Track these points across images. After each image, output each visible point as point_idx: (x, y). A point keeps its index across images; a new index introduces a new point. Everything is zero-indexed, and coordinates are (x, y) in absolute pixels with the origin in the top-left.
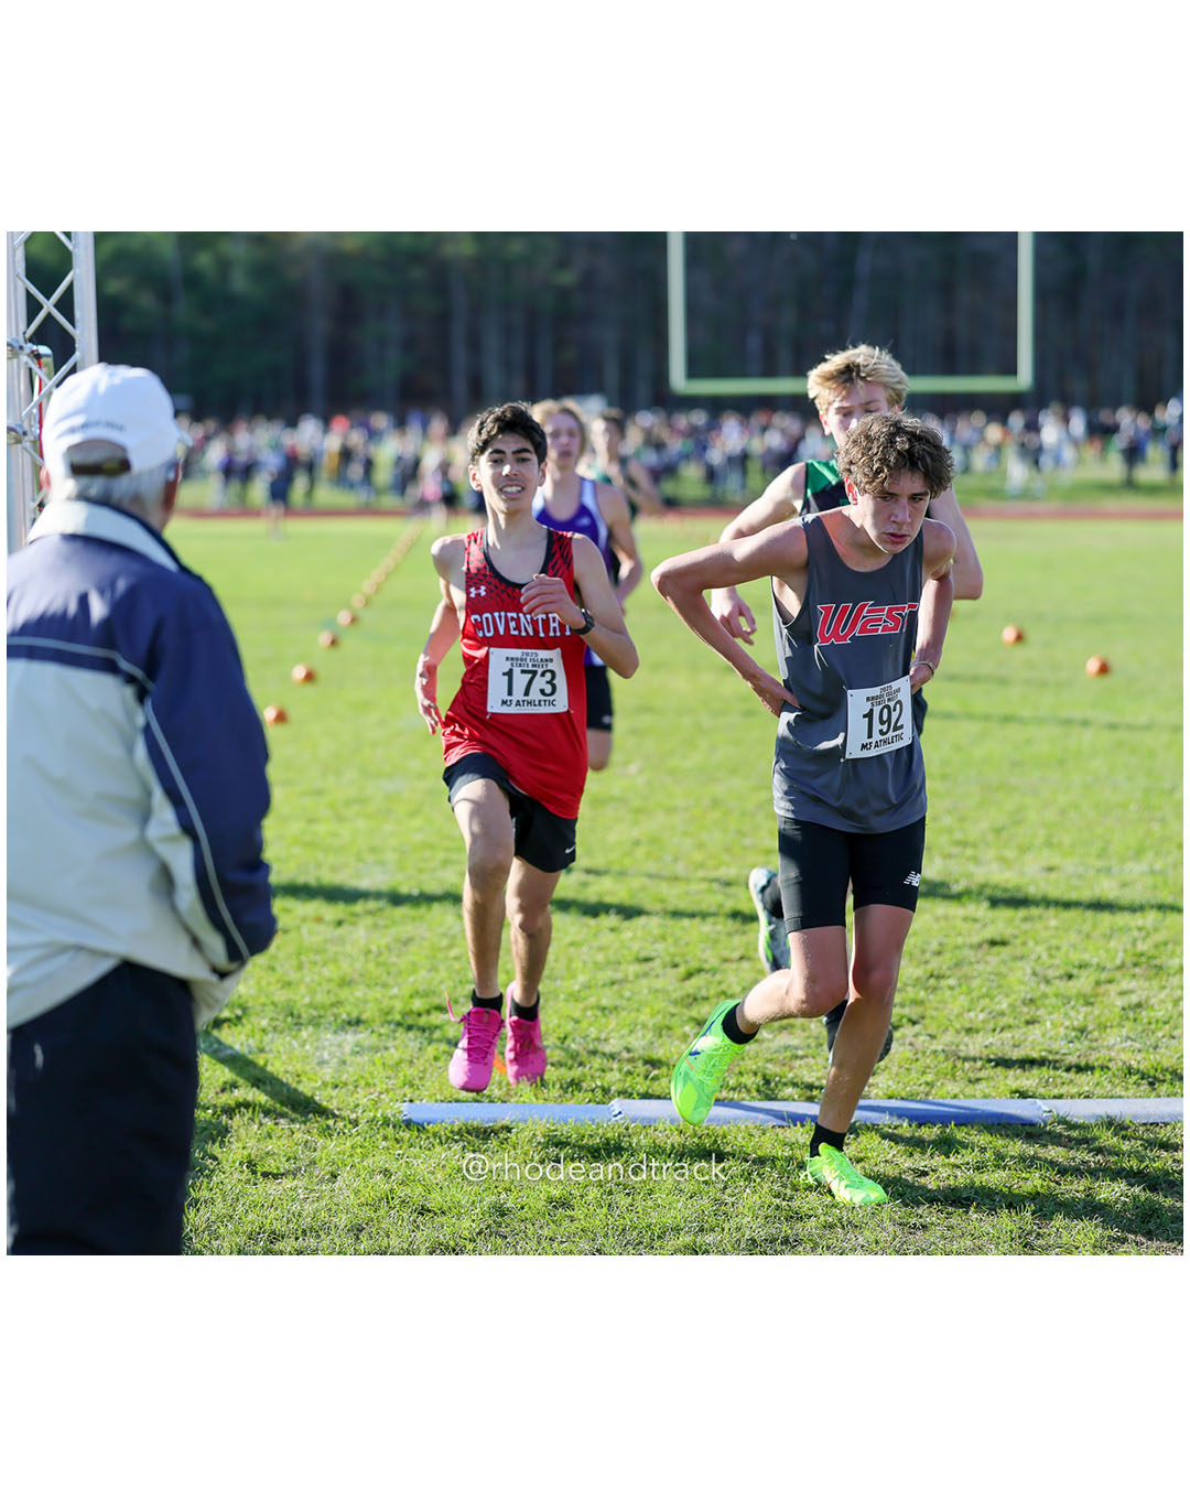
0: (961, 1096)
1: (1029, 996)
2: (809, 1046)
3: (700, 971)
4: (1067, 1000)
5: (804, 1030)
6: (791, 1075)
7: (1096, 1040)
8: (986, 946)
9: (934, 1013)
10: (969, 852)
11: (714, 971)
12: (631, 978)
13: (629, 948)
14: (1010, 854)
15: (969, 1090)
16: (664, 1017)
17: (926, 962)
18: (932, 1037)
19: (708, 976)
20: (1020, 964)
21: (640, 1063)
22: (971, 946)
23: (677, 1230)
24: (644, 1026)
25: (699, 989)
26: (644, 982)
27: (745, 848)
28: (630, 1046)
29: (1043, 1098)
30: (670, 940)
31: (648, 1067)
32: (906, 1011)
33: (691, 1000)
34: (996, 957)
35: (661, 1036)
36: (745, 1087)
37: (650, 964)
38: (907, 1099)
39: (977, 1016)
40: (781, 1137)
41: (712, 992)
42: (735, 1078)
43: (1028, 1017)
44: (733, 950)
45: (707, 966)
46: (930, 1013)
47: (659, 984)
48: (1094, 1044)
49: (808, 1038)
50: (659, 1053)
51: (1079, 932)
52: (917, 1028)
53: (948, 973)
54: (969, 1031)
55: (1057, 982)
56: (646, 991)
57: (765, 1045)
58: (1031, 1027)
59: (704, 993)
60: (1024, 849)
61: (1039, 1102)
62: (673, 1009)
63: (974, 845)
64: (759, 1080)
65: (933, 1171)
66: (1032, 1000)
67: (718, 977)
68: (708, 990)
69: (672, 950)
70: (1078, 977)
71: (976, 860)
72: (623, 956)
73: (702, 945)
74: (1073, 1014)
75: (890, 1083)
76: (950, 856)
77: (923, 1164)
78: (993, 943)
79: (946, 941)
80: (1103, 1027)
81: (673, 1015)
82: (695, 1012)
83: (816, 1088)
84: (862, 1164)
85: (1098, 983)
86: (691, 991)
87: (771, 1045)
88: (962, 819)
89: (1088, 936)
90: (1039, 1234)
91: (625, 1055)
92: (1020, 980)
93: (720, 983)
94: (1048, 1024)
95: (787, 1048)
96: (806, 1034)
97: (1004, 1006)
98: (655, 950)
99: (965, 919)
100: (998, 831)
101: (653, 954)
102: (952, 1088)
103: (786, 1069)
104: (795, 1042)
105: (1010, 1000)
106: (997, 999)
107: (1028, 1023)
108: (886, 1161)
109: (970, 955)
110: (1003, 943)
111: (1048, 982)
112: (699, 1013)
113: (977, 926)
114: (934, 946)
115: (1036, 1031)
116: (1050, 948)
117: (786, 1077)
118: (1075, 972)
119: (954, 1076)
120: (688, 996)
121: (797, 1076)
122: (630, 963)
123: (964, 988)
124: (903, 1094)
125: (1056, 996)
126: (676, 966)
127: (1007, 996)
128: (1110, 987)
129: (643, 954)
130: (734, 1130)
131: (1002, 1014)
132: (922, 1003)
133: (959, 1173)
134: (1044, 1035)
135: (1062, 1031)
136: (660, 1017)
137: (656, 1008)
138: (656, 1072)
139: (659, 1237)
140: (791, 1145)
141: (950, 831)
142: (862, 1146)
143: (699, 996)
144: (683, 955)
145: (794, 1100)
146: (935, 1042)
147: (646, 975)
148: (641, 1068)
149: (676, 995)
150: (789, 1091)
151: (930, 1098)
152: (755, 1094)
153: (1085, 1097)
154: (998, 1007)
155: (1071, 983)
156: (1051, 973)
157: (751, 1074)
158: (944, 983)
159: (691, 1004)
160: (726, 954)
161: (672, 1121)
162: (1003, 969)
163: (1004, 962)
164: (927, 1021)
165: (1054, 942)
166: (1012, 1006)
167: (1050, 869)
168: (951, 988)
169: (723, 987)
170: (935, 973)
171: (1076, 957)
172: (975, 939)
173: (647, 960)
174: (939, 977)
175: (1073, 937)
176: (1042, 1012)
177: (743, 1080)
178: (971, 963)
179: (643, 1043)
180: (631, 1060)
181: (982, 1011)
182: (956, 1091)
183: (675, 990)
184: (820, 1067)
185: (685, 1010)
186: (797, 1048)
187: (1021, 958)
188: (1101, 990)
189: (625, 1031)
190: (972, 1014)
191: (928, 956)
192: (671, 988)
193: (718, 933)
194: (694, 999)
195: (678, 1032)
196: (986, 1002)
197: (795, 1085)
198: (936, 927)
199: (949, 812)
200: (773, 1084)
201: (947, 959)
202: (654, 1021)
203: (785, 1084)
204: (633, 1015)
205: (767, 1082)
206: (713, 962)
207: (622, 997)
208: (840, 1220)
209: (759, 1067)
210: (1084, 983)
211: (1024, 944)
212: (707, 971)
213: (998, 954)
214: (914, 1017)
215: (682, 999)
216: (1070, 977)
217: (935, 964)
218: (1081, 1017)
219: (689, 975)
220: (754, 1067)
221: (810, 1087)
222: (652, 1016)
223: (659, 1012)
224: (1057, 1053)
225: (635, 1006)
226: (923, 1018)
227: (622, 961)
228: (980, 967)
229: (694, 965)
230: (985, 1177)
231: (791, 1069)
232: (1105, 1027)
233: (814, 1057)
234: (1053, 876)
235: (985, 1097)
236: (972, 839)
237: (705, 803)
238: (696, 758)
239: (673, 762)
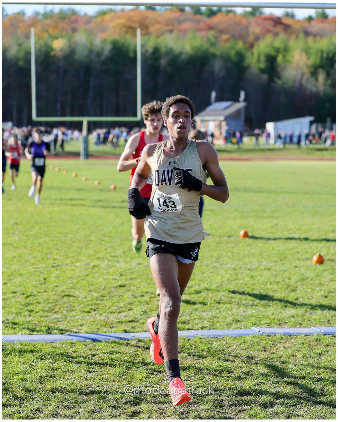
0: (108, 332)
1: (130, 302)
2: (63, 318)
3: (31, 296)
4: (141, 303)
5: (61, 313)
6: (56, 327)
7: (149, 315)
8: (118, 287)
9: (101, 308)
10: (116, 259)
11: (35, 296)
12: (10, 298)
13: (9, 289)
14: (128, 259)
15: (110, 330)
16: (19, 309)
17: (100, 292)
18: (100, 314)
19: (33, 297)
20: (128, 292)
21: (10, 324)
22: (114, 287)
23: (18, 374)
24: (13, 312)
25: (31, 301)
26: (13, 299)
27: (48, 258)
28: (8, 319)
29: (132, 332)
30: (22, 286)
31: (13, 325)
32: (93, 307)
33: (28, 304)
34: (121, 290)
35: (17, 315)
36: (42, 330)
37: (16, 294)
38: (92, 334)
39: (114, 308)
40: (52, 345)
41: (34, 302)
42: (39, 328)
43: (129, 308)
44: (41, 289)
45: (33, 294)
46: (100, 307)
47: (18, 300)
48: (148, 316)
49: (63, 315)
50: (16, 321)
51: (146, 283)
52: (96, 312)
53: (106, 295)
54: (112, 312)
55: (139, 298)
56: (14, 302)
57: (49, 318)
58: (130, 311)
59: (32, 302)
60: (132, 258)
61: (131, 334)
62: (22, 307)
63: (117, 257)
64: (47, 328)
65: (97, 354)
66: (131, 303)
67: (36, 298)
68: (33, 301)
69: (23, 289)
70: (145, 296)
71: (118, 262)
72: (7, 291)
73: (32, 288)
74: (143, 307)
75: (86, 328)
76: (110, 260)
77: (95, 352)
78: (121, 286)
79: (106, 286)
80: (151, 311)
81: (22, 309)
82: (28, 308)
83: (64, 330)
84: (76, 353)
85: (151, 298)
86: (28, 302)
87: (51, 318)
88: (114, 249)
89: (149, 284)
90: (127, 373)
91: (6, 321)
92: (127, 297)
93: (37, 299)
94: (135, 310)
95: (56, 318)
96: (62, 314)
97: (122, 305)
98: (18, 290)
99: (113, 279)
100: (124, 253)
101: (17, 291)
102: (105, 330)
103: (55, 325)
104: (58, 316)
105: (124, 303)
106: (120, 303)
107: (129, 310)
108: (84, 352)
109: (113, 290)
110: (124, 286)
111: (136, 298)
112: (30, 308)
113: (116, 281)
114: (103, 287)
115: (131, 313)
116: (137, 288)
117: (55, 327)
118: (144, 294)
119: (106, 326)
120: (27, 303)
121: (58, 327)
122: (9, 294)
123: (111, 300)
124: (90, 332)
125: (138, 302)
126: (24, 294)
127: (123, 302)
128: (154, 299)
129: (14, 291)
130: (38, 343)
131: (122, 307)
132: (98, 304)
133: (105, 355)
134: (134, 313)
135: (139, 312)
136: (17, 310)
137: (17, 307)
138: (15, 326)
139: (13, 376)
140: (55, 348)
141: (110, 253)
142: (76, 348)
143: (30, 303)
144: (26, 291)
145: (57, 334)
146: (101, 316)
147: (14, 297)
148: (11, 325)
149: (23, 303)
150: (55, 331)
151: (98, 333)
152: (45, 332)
153: (145, 332)
154: (120, 305)
155: (143, 298)
156: (137, 295)
157: (44, 327)
158: (105, 298)
159: (28, 306)
160: (40, 290)
161: (19, 341)
162: (123, 294)
163: (123, 292)
164: (99, 310)
165: (139, 286)
166: (125, 305)
167: (139, 264)
168: (107, 300)
169: (38, 300)
170: (103, 295)
171: (145, 290)
172: (115, 285)
173: (15, 292)
174: (104, 297)
175: (144, 284)
176: (133, 307)
177: (42, 328)
178: (114, 292)
179: (12, 317)
180: (8, 323)
181: (115, 307)
182: (106, 330)
183: (23, 302)
184: (66, 324)
185: (26, 308)
186: (59, 319)
187: (129, 291)
188: (152, 299)
189: (7, 314)
190: (112, 308)
191: (101, 290)
192: (21, 301)
193: (37, 284)
194: (29, 304)
195: (23, 314)
196: (117, 304)
197: (57, 329)
198: (104, 281)
199: (110, 247)
200: (51, 330)
201: (106, 291)
202: (16, 311)
203: (54, 329)
204: (10, 309)
205: (49, 329)
206: (35, 293)
207: (6, 304)
208: (68, 370)
209: (47, 324)
210: (147, 298)
211: (130, 286)
212: (33, 296)
213: (122, 290)
214: (95, 309)
215: (25, 304)
216: (143, 296)
217: (103, 293)
218: (145, 308)
219: (28, 297)
220: (45, 324)
221: (62, 330)
222: (15, 309)
223: (17, 308)
224: (137, 319)
225: (10, 307)
226: (98, 309)
227: (7, 293)
228: (116, 293)
229: (29, 294)
230: (113, 356)
231: (57, 325)
232: (152, 311)
233: (64, 321)
234: (140, 266)
235: (115, 332)
236: (117, 255)
237: (36, 245)
238: (35, 231)
239: (27, 233)
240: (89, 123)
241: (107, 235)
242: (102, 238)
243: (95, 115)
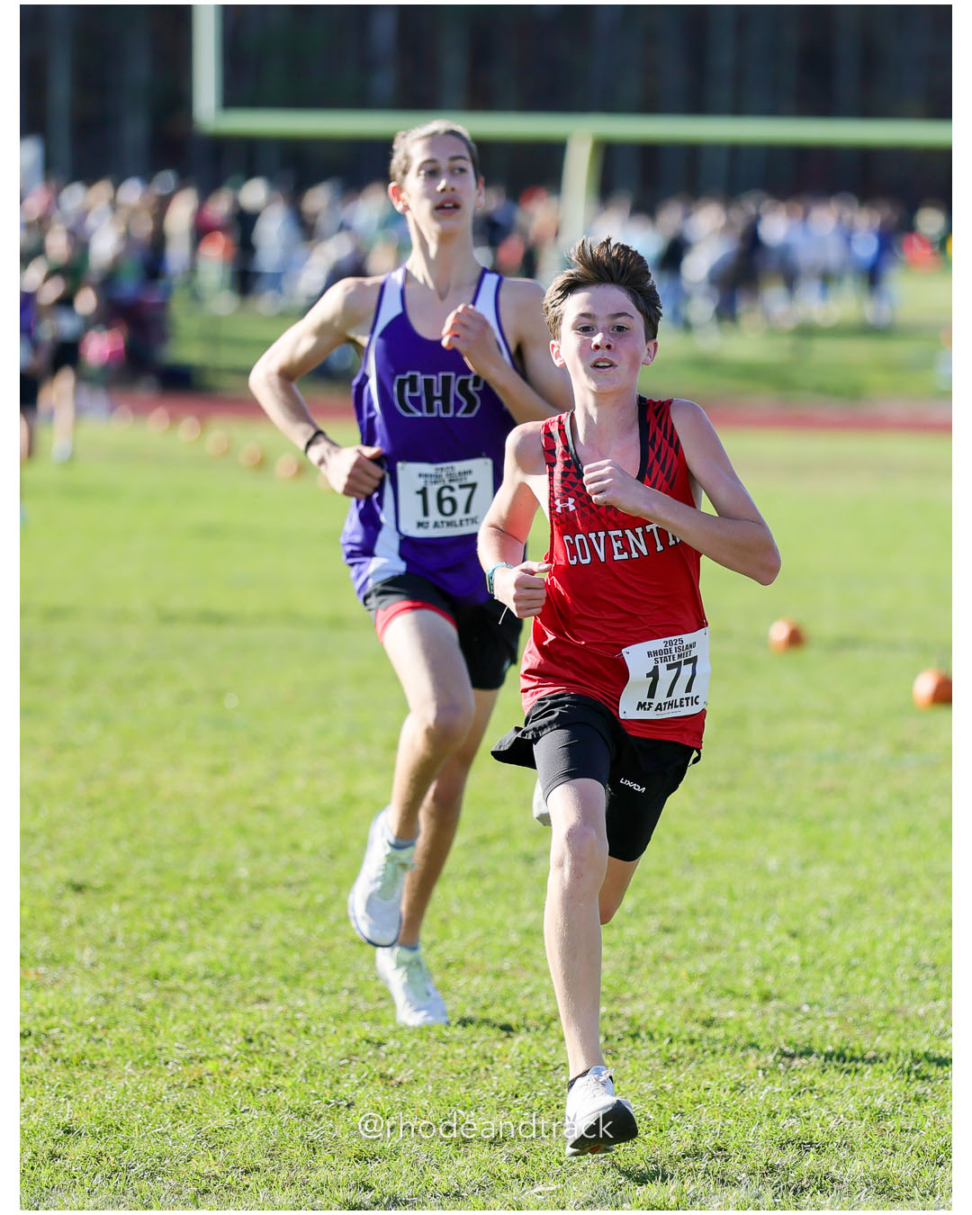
236: (818, 1135)
237: (232, 1044)
238: (212, 948)
239: (161, 957)
240: (610, 156)
241: (746, 983)
242: (708, 1006)
243: (650, 106)
